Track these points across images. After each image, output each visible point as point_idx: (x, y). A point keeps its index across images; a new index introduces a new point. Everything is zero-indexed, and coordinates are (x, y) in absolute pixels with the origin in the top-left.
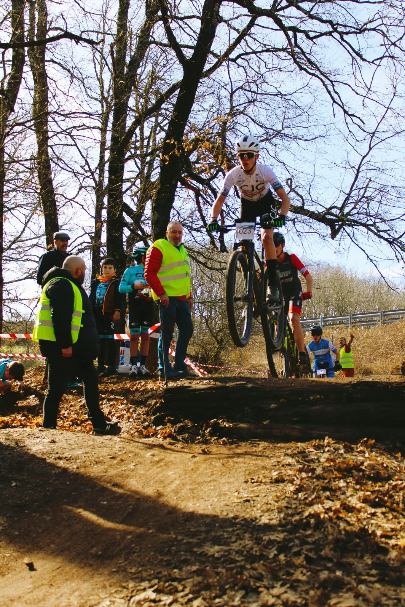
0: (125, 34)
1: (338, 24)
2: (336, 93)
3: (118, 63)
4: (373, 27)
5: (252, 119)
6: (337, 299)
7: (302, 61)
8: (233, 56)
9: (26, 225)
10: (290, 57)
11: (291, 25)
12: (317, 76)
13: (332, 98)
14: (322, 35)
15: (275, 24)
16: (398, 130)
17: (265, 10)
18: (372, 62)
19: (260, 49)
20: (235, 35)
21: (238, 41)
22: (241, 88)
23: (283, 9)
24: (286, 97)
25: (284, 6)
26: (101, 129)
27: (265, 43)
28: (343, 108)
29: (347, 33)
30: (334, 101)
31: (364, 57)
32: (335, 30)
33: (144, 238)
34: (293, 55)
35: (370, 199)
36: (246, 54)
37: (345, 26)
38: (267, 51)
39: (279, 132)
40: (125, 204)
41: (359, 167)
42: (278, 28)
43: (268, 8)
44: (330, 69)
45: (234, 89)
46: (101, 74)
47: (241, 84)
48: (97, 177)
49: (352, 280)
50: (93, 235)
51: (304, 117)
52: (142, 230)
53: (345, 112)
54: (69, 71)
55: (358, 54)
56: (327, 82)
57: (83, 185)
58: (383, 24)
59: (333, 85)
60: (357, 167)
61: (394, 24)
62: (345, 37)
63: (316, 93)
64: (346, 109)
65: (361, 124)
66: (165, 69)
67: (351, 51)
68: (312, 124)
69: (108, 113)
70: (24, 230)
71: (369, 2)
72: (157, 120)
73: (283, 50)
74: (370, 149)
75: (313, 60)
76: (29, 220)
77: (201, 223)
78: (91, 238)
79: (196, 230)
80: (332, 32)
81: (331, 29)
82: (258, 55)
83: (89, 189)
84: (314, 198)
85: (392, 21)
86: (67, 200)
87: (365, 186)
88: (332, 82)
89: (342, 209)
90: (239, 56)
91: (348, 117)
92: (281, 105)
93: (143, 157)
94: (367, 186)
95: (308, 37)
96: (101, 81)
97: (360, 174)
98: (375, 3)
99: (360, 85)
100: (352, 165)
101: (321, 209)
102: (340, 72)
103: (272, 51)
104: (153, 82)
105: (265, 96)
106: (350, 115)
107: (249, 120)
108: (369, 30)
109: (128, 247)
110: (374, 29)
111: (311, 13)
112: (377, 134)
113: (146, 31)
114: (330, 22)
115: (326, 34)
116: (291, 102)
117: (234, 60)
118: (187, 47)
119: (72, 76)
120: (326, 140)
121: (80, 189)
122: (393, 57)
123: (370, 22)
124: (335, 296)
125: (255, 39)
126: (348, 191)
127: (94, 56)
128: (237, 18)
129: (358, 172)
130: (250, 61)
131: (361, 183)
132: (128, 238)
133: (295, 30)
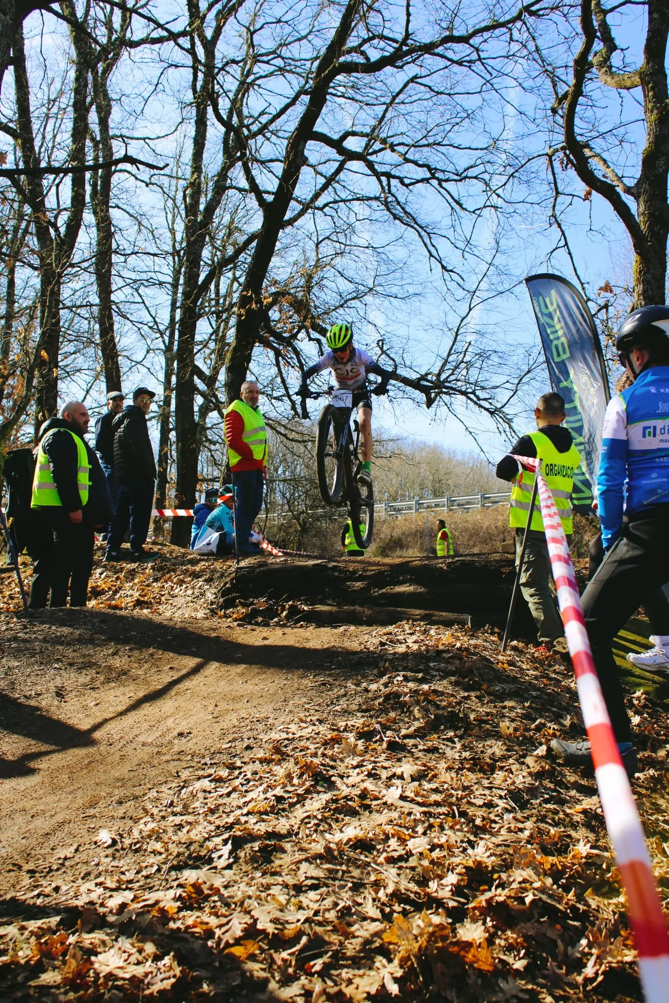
0: (199, 177)
1: (436, 169)
2: (433, 246)
3: (191, 209)
4: (474, 175)
5: (339, 272)
6: (434, 481)
7: (397, 212)
8: (320, 202)
9: (88, 392)
10: (383, 207)
11: (383, 170)
12: (412, 227)
13: (429, 251)
14: (418, 182)
15: (366, 168)
16: (501, 289)
17: (355, 152)
18: (474, 212)
19: (350, 197)
20: (322, 181)
21: (325, 187)
22: (328, 238)
23: (375, 152)
24: (379, 250)
25: (377, 149)
26: (172, 285)
27: (356, 191)
28: (440, 262)
29: (447, 180)
30: (431, 255)
31: (464, 206)
32: (433, 177)
33: (218, 407)
34: (386, 204)
35: (469, 365)
36: (335, 202)
37: (443, 171)
38: (358, 199)
39: (371, 289)
40: (197, 367)
41: (458, 330)
42: (370, 172)
43: (360, 150)
44: (427, 221)
45: (320, 239)
46: (173, 223)
47: (328, 234)
48: (167, 339)
49: (450, 460)
50: (161, 403)
51: (398, 275)
52: (216, 397)
53: (443, 267)
54: (136, 218)
55: (458, 203)
56: (423, 233)
57: (152, 347)
58: (486, 172)
59: (430, 238)
60: (455, 330)
61: (497, 172)
62: (444, 184)
63: (412, 247)
64: (445, 264)
65: (461, 282)
66: (244, 220)
67: (450, 200)
68: (407, 281)
69: (181, 268)
70: (85, 398)
71: (470, 148)
72: (234, 274)
73: (376, 199)
74: (470, 310)
75: (408, 210)
76: (90, 388)
77: (282, 391)
78: (159, 406)
79: (275, 398)
80: (430, 179)
81: (428, 175)
82: (348, 204)
83: (157, 352)
84: (408, 363)
85: (495, 167)
86: (134, 364)
87: (464, 350)
88: (428, 234)
89: (439, 375)
90: (326, 205)
91: (446, 273)
92: (371, 259)
93: (218, 314)
94: (466, 351)
95: (402, 183)
96: (173, 231)
97: (459, 337)
98: (476, 149)
99: (460, 238)
100: (450, 327)
101: (414, 376)
102: (438, 226)
103: (363, 200)
104: (230, 235)
105: (355, 248)
106: (448, 271)
107: (337, 273)
108: (470, 178)
109: (200, 417)
110: (476, 178)
111: (407, 156)
112: (477, 293)
113: (223, 174)
114: (428, 167)
115: (422, 181)
116: (383, 256)
117: (321, 209)
118: (268, 193)
119: (140, 223)
120: (421, 298)
121: (148, 352)
122: (496, 208)
123: (472, 167)
124: (431, 478)
125: (344, 187)
126: (445, 355)
127: (165, 205)
128: (325, 163)
129: (457, 335)
130: (339, 210)
131: (459, 346)
132: (201, 407)
133: (389, 176)
